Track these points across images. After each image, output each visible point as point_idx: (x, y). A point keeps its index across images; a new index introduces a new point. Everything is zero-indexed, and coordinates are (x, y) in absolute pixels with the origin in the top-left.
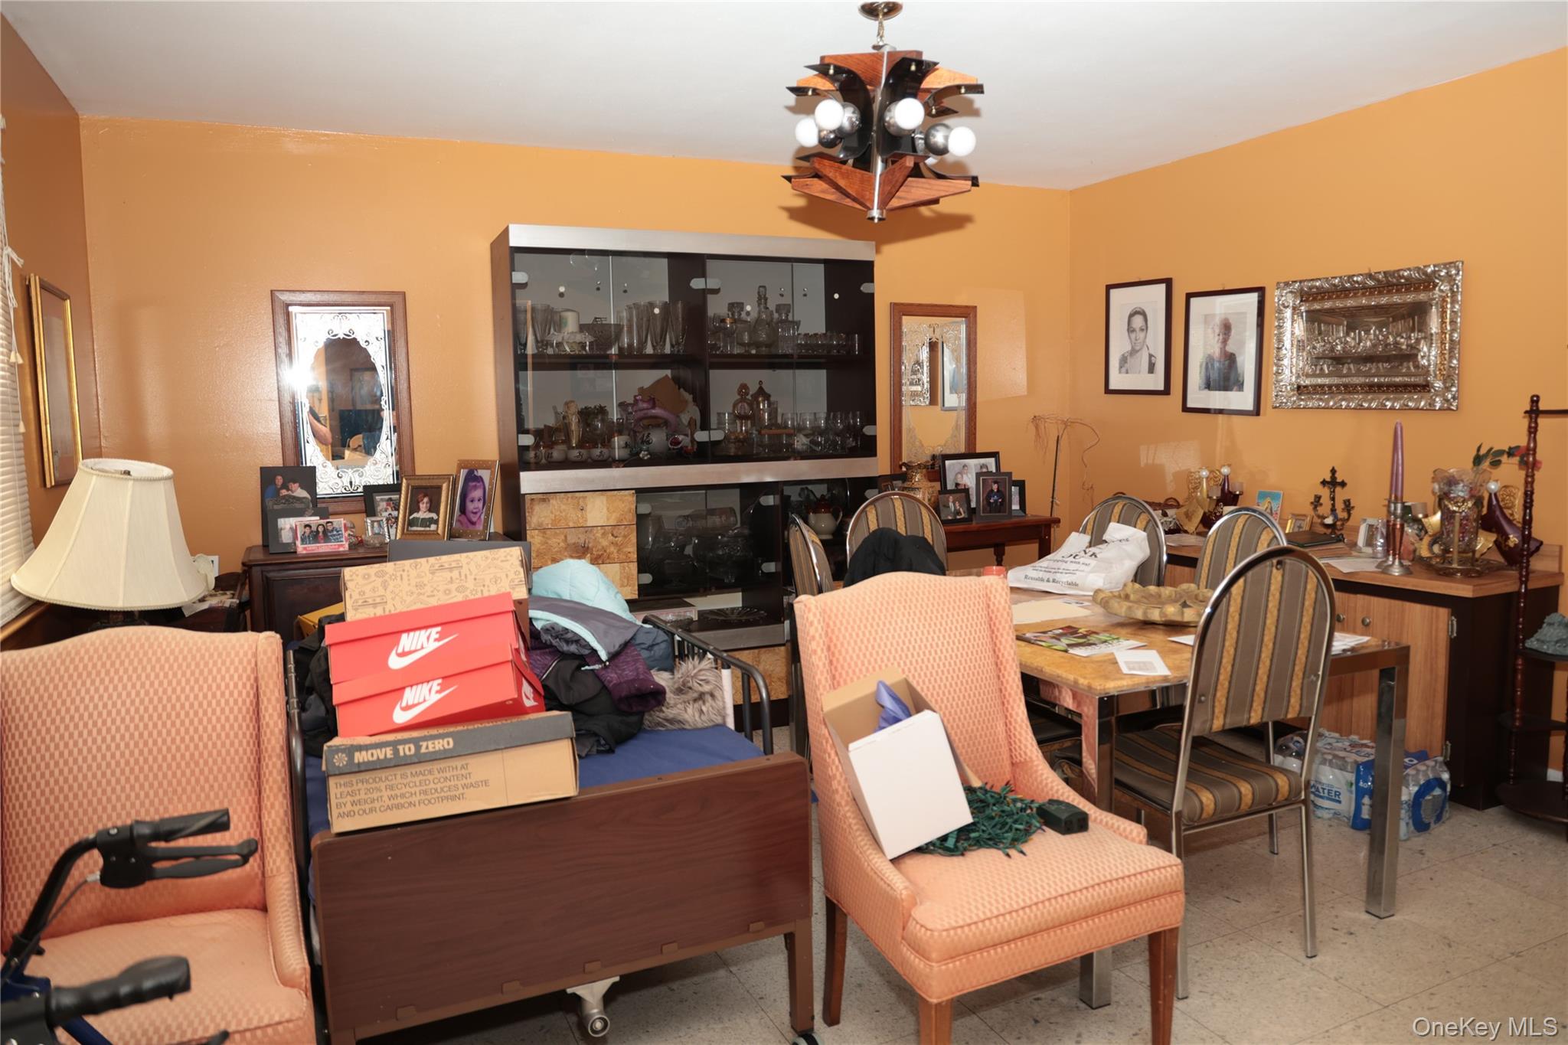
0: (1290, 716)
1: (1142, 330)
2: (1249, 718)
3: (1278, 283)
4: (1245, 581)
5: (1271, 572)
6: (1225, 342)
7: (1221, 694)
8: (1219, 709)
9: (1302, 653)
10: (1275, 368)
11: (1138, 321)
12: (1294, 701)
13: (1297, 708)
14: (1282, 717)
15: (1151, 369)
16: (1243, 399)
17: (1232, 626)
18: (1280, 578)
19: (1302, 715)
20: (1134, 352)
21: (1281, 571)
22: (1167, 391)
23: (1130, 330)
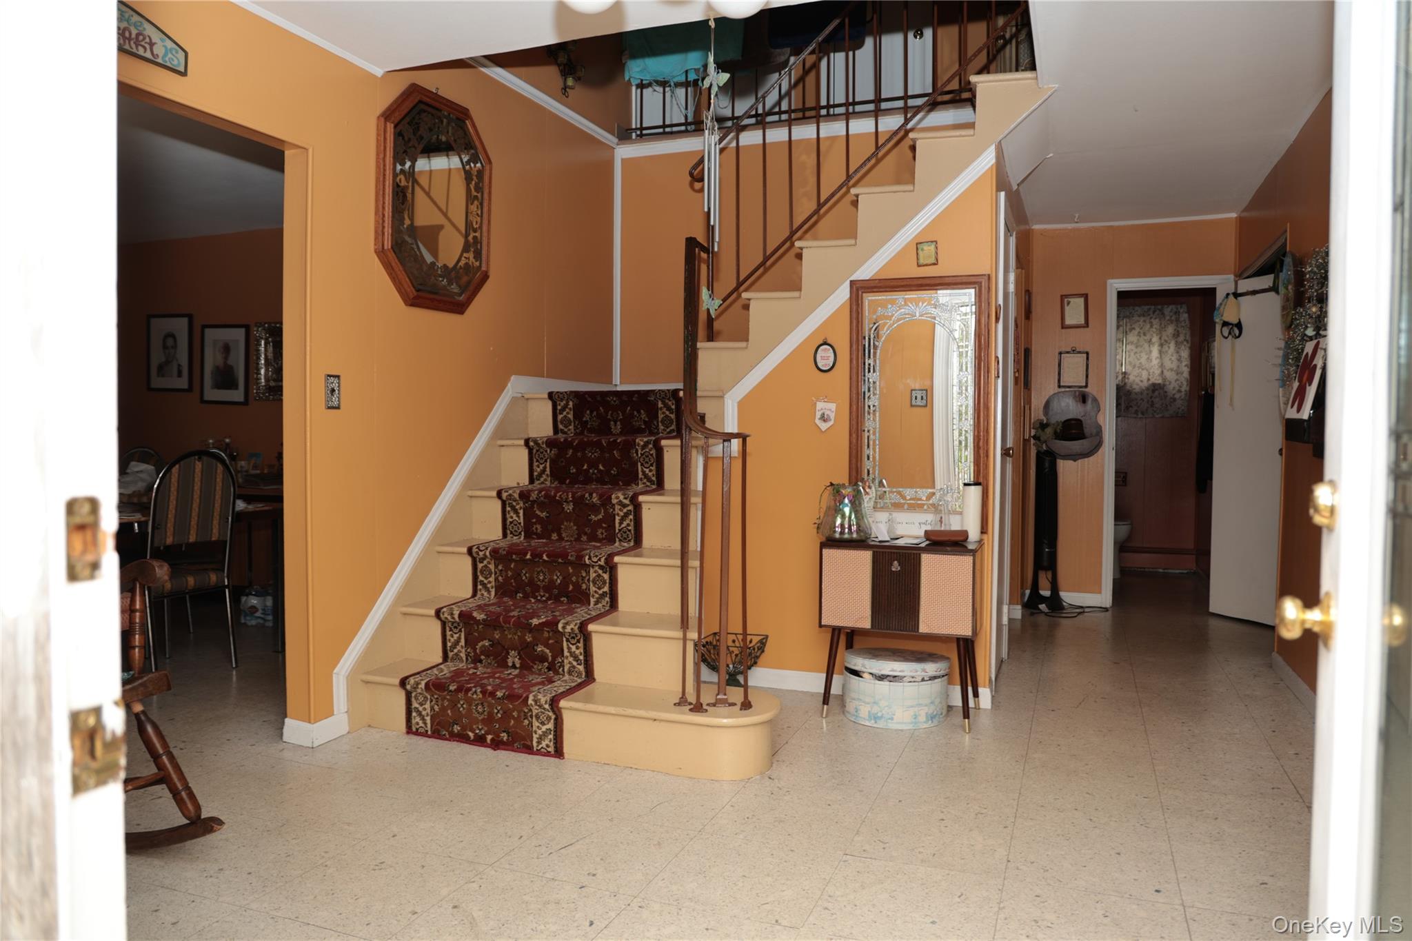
0: (213, 539)
1: (172, 347)
2: (189, 538)
3: (256, 323)
4: (180, 466)
5: (195, 462)
6: (226, 358)
7: (170, 525)
8: (170, 533)
9: (217, 505)
10: (255, 376)
11: (170, 342)
12: (215, 530)
13: (217, 534)
14: (209, 539)
15: (180, 374)
16: (237, 395)
17: (173, 489)
18: (200, 466)
19: (221, 539)
20: (168, 362)
21: (201, 463)
22: (190, 389)
23: (165, 347)
